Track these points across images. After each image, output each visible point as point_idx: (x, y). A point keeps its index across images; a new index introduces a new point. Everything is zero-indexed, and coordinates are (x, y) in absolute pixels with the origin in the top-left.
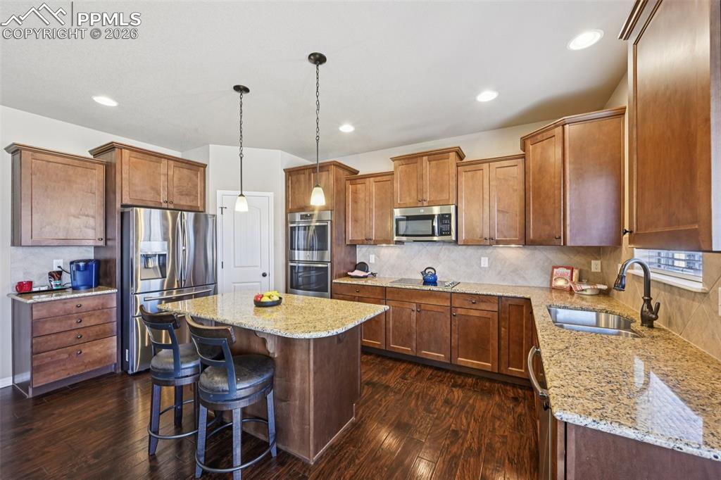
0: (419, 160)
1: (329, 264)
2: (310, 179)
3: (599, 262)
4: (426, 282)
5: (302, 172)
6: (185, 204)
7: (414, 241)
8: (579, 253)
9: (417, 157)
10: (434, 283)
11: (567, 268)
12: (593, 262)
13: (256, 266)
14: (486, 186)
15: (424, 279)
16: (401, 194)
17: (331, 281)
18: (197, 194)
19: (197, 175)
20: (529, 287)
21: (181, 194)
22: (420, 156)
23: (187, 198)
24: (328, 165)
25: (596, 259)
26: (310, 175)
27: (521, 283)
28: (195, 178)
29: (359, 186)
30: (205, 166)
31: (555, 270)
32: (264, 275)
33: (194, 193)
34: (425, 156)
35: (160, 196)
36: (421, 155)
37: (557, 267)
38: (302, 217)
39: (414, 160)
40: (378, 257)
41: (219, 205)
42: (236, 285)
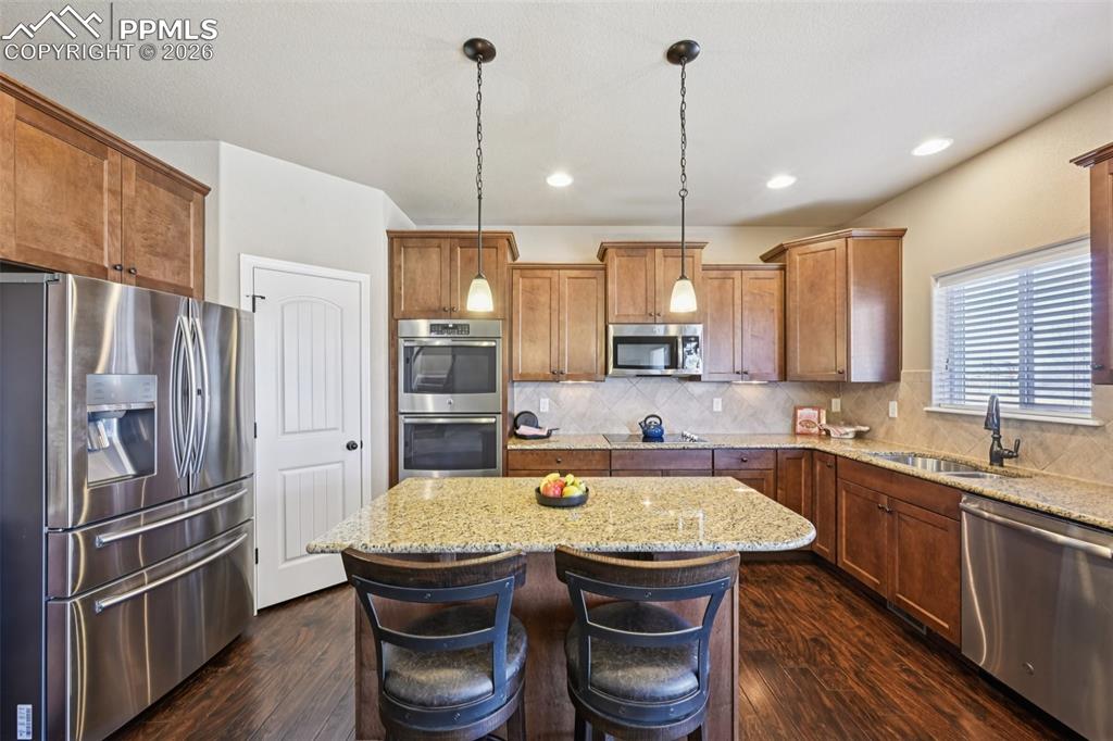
0: (649, 253)
1: (500, 417)
2: (452, 259)
3: (838, 400)
4: (647, 437)
5: (436, 241)
6: (161, 278)
7: (638, 376)
8: (820, 389)
9: (645, 248)
10: (659, 438)
11: (813, 408)
12: (834, 400)
13: (335, 429)
14: (738, 301)
15: (644, 433)
16: (619, 304)
17: (505, 447)
18: (189, 256)
19: (187, 209)
20: (770, 435)
21: (152, 249)
22: (650, 247)
23: (167, 264)
24: (497, 237)
25: (836, 397)
26: (452, 250)
27: (761, 430)
28: (183, 215)
29: (537, 282)
30: (205, 190)
31: (799, 412)
32: (351, 446)
33: (181, 254)
34: (660, 247)
35: (102, 249)
36: (653, 246)
37: (801, 408)
38: (433, 328)
39: (642, 252)
40: (555, 402)
41: (246, 290)
42: (285, 473)
